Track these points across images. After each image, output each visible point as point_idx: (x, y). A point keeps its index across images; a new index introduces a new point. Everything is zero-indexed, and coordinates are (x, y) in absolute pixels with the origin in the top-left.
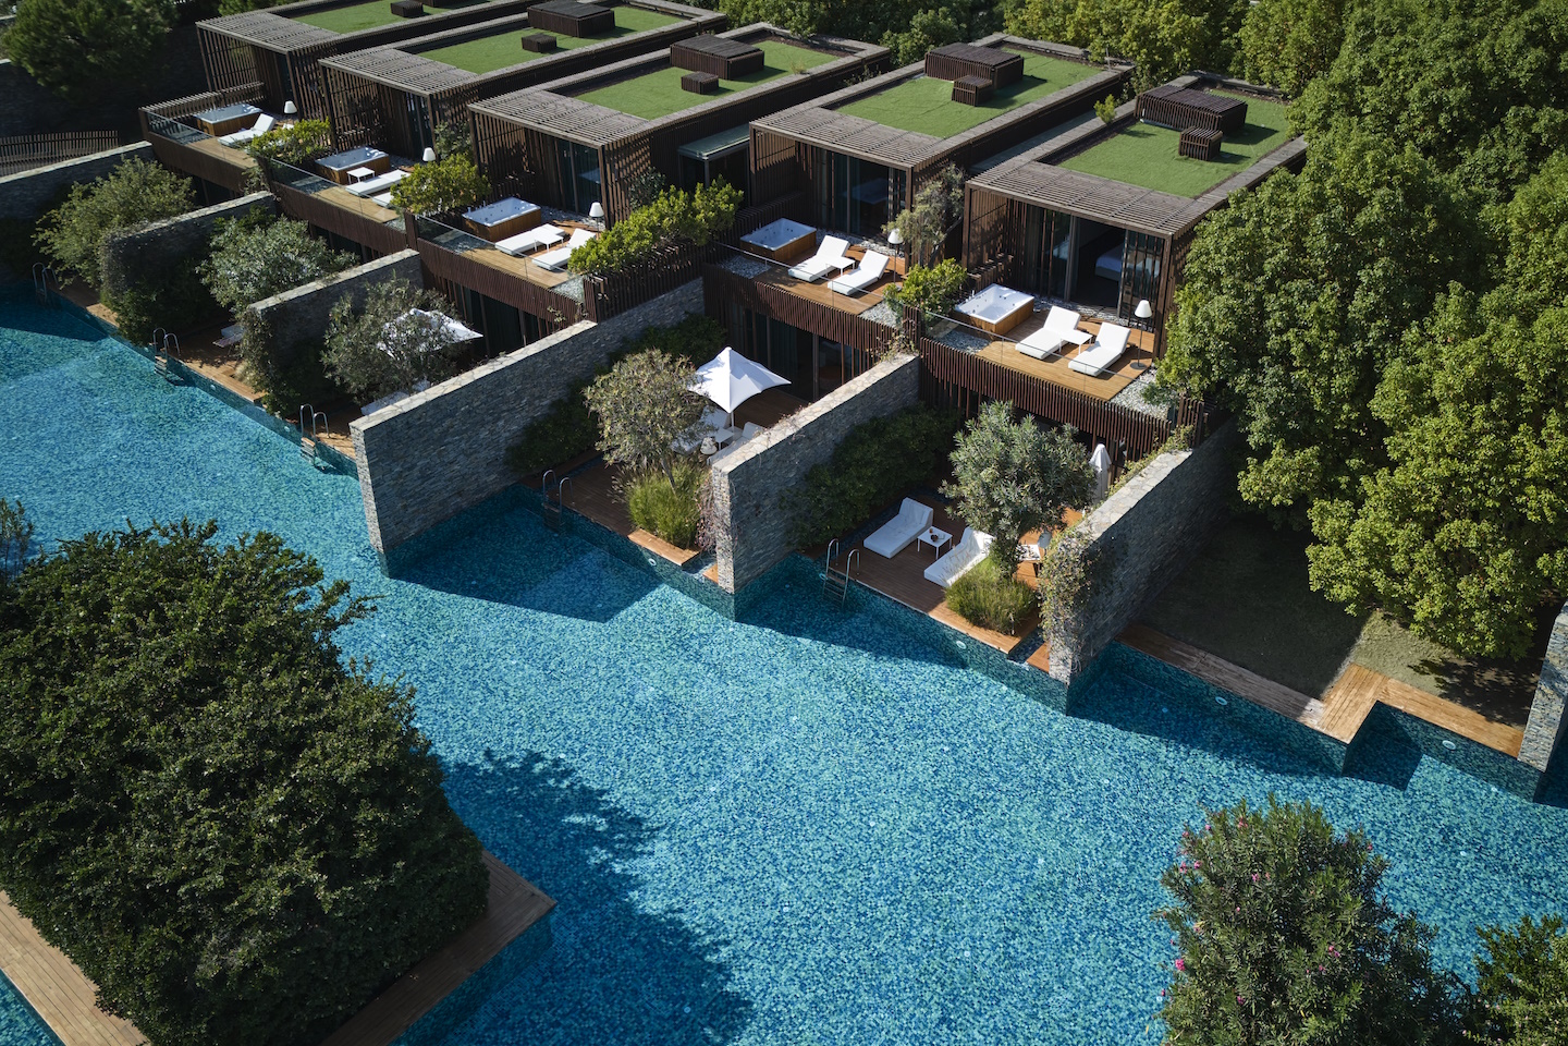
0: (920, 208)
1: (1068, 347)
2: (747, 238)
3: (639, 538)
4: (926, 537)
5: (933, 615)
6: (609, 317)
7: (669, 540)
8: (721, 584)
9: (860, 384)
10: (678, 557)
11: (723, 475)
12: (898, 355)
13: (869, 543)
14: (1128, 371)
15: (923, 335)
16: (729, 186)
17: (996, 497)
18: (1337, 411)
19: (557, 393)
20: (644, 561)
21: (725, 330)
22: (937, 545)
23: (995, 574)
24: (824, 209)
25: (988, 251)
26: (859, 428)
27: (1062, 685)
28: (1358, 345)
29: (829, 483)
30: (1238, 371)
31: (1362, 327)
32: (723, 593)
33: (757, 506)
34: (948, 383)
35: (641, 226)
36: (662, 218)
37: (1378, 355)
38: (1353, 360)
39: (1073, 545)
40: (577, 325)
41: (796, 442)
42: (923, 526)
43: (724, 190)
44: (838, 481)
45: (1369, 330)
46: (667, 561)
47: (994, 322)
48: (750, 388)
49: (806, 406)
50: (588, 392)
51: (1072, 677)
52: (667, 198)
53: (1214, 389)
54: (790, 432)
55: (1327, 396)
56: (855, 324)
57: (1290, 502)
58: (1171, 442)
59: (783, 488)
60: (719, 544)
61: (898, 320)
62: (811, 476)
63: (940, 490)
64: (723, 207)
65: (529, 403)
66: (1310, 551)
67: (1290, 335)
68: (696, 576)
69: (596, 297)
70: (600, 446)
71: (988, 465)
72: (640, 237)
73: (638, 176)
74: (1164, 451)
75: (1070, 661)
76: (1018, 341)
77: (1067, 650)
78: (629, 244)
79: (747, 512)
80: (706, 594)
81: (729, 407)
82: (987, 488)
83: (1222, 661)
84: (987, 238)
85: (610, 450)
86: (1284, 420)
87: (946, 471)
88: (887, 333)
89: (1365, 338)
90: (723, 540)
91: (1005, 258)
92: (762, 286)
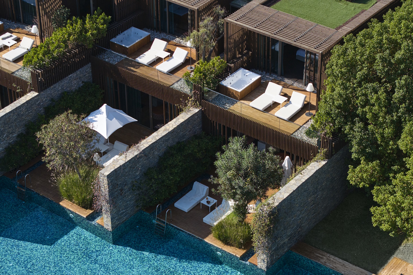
0: (202, 30)
1: (275, 105)
2: (113, 40)
3: (65, 204)
4: (204, 202)
5: (207, 240)
6: (44, 89)
7: (79, 205)
8: (105, 227)
9: (171, 126)
10: (84, 213)
11: (105, 176)
12: (191, 109)
13: (177, 205)
14: (304, 117)
15: (203, 99)
16: (103, 14)
17: (233, 184)
18: (387, 144)
19: (20, 130)
20: (68, 215)
21: (103, 91)
22: (210, 206)
23: (235, 220)
24: (155, 20)
25: (239, 51)
26: (171, 148)
27: (263, 271)
28: (395, 114)
29: (156, 177)
30: (346, 124)
31: (397, 106)
32: (106, 231)
33: (121, 190)
34: (216, 123)
35: (59, 41)
36: (70, 35)
37: (403, 120)
38: (392, 122)
39: (265, 209)
40: (29, 94)
41: (140, 157)
42: (203, 196)
43: (101, 17)
44: (160, 176)
45: (399, 108)
46: (79, 216)
47: (239, 91)
48: (117, 125)
49: (144, 138)
50: (38, 135)
51: (267, 268)
52: (72, 25)
53: (337, 131)
54: (136, 153)
55: (383, 137)
56: (169, 91)
57: (368, 186)
58: (318, 156)
59: (134, 180)
60: (104, 208)
61: (191, 90)
62: (147, 174)
63: (209, 180)
64: (101, 27)
65: (7, 136)
66: (372, 209)
67: (367, 109)
68: (93, 223)
69: (38, 79)
70: (44, 159)
71: (230, 169)
72: (58, 47)
73: (56, 11)
74: (314, 161)
75: (266, 261)
76: (251, 100)
77: (265, 256)
78: (53, 51)
79: (116, 193)
80: (98, 231)
81: (106, 135)
82: (230, 180)
83: (336, 258)
84: (237, 44)
85: (50, 161)
86: (366, 147)
87: (212, 170)
88: (185, 96)
89: (397, 112)
90: (105, 206)
91: (248, 53)
92: (121, 69)
